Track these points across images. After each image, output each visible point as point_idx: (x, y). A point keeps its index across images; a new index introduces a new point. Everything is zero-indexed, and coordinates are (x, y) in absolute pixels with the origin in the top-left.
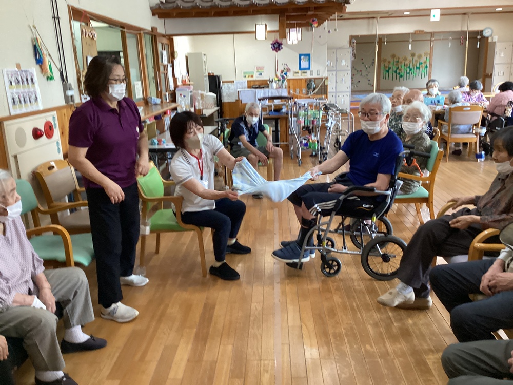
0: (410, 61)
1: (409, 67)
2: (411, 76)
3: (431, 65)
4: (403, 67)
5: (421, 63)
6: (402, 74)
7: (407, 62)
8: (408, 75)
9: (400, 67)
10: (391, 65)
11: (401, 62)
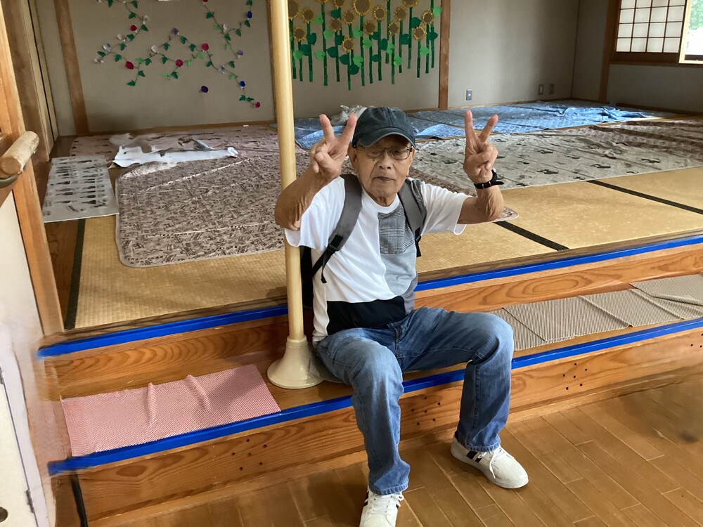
0: (380, 13)
1: (377, 36)
2: (386, 69)
3: (445, 26)
4: (357, 34)
5: (414, 23)
6: (357, 62)
7: (369, 16)
8: (375, 64)
9: (346, 33)
10: (316, 28)
11: (350, 17)
